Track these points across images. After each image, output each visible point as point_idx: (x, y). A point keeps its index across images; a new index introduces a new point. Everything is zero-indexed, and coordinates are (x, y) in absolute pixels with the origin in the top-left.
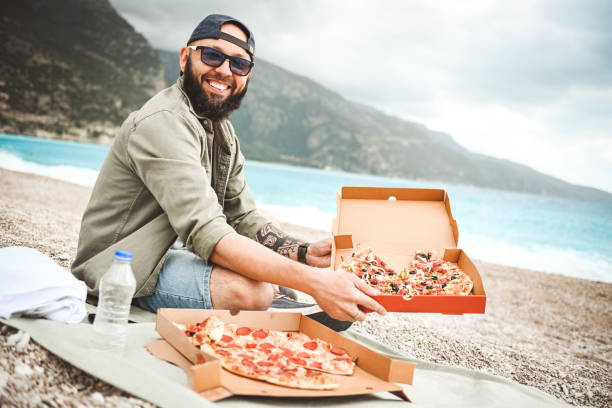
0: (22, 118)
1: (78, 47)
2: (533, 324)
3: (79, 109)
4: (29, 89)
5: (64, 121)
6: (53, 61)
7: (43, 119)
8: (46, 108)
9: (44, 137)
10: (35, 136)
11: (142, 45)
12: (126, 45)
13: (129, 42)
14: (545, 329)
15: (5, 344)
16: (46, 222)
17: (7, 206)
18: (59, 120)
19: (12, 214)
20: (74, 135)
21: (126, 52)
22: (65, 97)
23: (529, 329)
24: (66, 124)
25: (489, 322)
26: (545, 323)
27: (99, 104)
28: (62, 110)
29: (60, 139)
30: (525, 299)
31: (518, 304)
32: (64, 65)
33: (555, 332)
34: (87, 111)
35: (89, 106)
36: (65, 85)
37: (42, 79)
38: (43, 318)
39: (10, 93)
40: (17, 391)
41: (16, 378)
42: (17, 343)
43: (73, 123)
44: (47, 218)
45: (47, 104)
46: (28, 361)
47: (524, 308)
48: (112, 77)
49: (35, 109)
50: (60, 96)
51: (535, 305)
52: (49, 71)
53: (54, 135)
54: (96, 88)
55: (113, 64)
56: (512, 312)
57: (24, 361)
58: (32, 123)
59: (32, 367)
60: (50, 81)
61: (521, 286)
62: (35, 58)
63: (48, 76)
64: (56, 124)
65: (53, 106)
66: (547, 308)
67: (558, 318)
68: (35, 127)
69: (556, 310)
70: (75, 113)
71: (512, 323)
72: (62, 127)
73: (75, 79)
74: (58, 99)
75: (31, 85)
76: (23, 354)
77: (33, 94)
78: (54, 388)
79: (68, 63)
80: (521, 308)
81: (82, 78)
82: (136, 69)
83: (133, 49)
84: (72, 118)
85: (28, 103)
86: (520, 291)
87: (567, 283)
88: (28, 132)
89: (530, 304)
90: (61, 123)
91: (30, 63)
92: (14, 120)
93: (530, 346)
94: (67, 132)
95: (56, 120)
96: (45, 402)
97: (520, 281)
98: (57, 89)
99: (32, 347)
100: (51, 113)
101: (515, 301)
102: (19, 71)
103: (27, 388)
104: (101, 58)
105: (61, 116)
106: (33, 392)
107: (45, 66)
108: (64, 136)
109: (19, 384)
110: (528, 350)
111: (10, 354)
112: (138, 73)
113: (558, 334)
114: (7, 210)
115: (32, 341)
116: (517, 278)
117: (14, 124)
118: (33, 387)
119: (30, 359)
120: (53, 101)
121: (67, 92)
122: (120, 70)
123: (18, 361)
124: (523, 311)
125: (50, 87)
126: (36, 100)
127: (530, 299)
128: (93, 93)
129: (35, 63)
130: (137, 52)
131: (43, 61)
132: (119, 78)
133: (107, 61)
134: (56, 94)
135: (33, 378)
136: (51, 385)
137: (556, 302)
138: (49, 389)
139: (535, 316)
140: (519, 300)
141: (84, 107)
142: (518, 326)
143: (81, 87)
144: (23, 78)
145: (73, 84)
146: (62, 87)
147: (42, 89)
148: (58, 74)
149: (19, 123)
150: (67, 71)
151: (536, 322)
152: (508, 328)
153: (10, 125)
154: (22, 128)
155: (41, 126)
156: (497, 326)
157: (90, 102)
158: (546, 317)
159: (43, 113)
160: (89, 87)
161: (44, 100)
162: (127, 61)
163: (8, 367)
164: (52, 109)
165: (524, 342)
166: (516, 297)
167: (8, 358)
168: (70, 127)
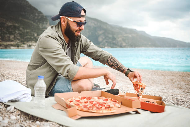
0: (5, 43)
1: (20, 18)
2: (179, 89)
3: (23, 38)
4: (7, 34)
5: (19, 43)
6: (13, 24)
7: (12, 43)
8: (13, 39)
9: (13, 49)
10: (11, 49)
11: (41, 15)
12: (36, 15)
13: (37, 15)
14: (183, 90)
15: (6, 110)
18: (18, 43)
19: (5, 73)
20: (23, 47)
21: (36, 18)
22: (18, 35)
23: (178, 91)
24: (20, 44)
25: (165, 90)
26: (183, 88)
27: (29, 36)
28: (18, 39)
29: (19, 49)
30: (175, 81)
31: (173, 83)
32: (17, 25)
33: (187, 91)
34: (26, 38)
35: (27, 37)
36: (18, 31)
37: (10, 30)
38: (18, 101)
39: (1, 36)
40: (12, 124)
41: (11, 120)
42: (10, 109)
43: (22, 43)
44: (17, 73)
45: (13, 38)
47: (176, 84)
48: (33, 26)
49: (9, 40)
50: (17, 35)
51: (179, 83)
52: (12, 27)
53: (16, 48)
54: (28, 31)
55: (32, 22)
56: (172, 86)
57: (13, 115)
58: (9, 45)
59: (16, 116)
60: (13, 30)
61: (173, 77)
62: (7, 24)
63: (12, 29)
64: (17, 44)
65: (15, 38)
66: (183, 83)
67: (187, 86)
68: (10, 46)
69: (186, 83)
70: (22, 40)
71: (172, 89)
72: (19, 45)
73: (21, 29)
74: (16, 36)
75: (7, 33)
76: (12, 113)
77: (8, 35)
79: (18, 24)
80: (174, 84)
81: (23, 28)
82: (40, 23)
83: (38, 16)
84: (22, 41)
85: (7, 39)
86: (173, 79)
87: (189, 74)
88: (8, 48)
89: (177, 82)
90: (18, 44)
91: (6, 25)
92: (3, 44)
94: (20, 46)
95: (16, 43)
96: (21, 126)
97: (173, 76)
98: (16, 33)
99: (15, 110)
100: (14, 41)
101: (172, 82)
102: (3, 28)
103: (15, 123)
104: (28, 21)
105: (18, 41)
107: (11, 26)
108: (20, 47)
111: (8, 113)
112: (41, 24)
113: (188, 91)
114: (4, 71)
115: (15, 108)
116: (172, 75)
117: (3, 46)
118: (17, 122)
119: (15, 114)
120: (15, 37)
121: (19, 33)
122: (35, 24)
123: (11, 115)
124: (175, 85)
125: (13, 32)
126: (9, 37)
127: (177, 81)
128: (27, 33)
129: (7, 25)
130: (40, 17)
131: (10, 24)
132: (35, 27)
133: (30, 22)
134: (15, 34)
135: (17, 120)
136: (23, 121)
137: (186, 81)
139: (179, 86)
140: (173, 82)
141: (25, 37)
142: (174, 90)
143: (23, 31)
144: (4, 30)
145: (20, 30)
146: (17, 32)
147: (11, 33)
148: (15, 28)
149: (5, 45)
150: (18, 26)
151: (180, 88)
152: (171, 91)
153: (2, 46)
154: (6, 47)
155: (12, 45)
156: (167, 91)
157: (27, 35)
158: (183, 86)
159: (12, 41)
160: (25, 31)
161: (12, 37)
162: (37, 21)
163: (8, 117)
164: (15, 39)
166: (173, 81)
168: (21, 44)
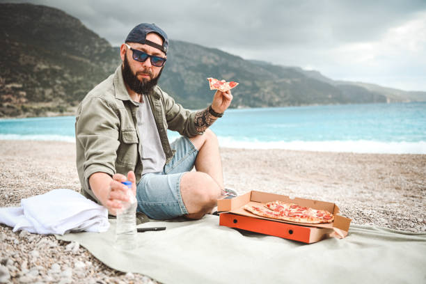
0: (36, 106)
1: (65, 54)
2: (395, 190)
3: (72, 95)
4: (38, 87)
5: (64, 103)
6: (50, 66)
7: (50, 105)
8: (50, 97)
9: (52, 116)
10: (46, 116)
11: (105, 45)
12: (95, 48)
13: (97, 45)
14: (403, 192)
15: (65, 251)
16: (68, 171)
17: (41, 165)
18: (60, 103)
19: (46, 170)
20: (70, 111)
21: (96, 52)
22: (61, 88)
23: (392, 193)
24: (65, 105)
25: (365, 193)
26: (403, 188)
27: (84, 89)
28: (61, 96)
29: (63, 116)
30: (387, 174)
31: (382, 178)
32: (57, 67)
33: (410, 193)
34: (76, 94)
35: (78, 91)
36: (60, 80)
37: (45, 79)
38: (84, 231)
39: (27, 91)
40: (79, 278)
41: (76, 270)
42: (72, 249)
43: (69, 104)
44: (67, 168)
45: (51, 94)
46: (81, 259)
47: (387, 179)
48: (89, 70)
49: (44, 99)
50: (58, 88)
51: (394, 177)
52: (49, 72)
53: (58, 113)
54: (80, 78)
55: (89, 61)
56: (379, 184)
57: (79, 259)
58: (43, 108)
59: (85, 262)
60: (50, 79)
61: (382, 166)
62: (39, 66)
63: (48, 76)
64: (58, 107)
65: (55, 94)
66: (403, 178)
67: (411, 184)
68: (45, 111)
69: (409, 178)
70: (70, 97)
71: (381, 192)
72: (62, 107)
73: (66, 75)
74: (57, 90)
75: (39, 84)
76: (77, 255)
77: (41, 89)
78: (100, 273)
79: (60, 66)
80: (385, 180)
81: (71, 74)
82: (104, 62)
83: (100, 50)
84: (68, 101)
85: (38, 96)
86: (382, 169)
87: (414, 159)
88: (41, 114)
89: (391, 177)
90: (61, 105)
91: (36, 70)
92: (31, 108)
93: (395, 205)
94: (66, 111)
95: (57, 104)
96: (98, 282)
97: (381, 163)
98: (55, 84)
99: (82, 250)
100: (54, 100)
101: (380, 176)
102: (30, 76)
103: (84, 275)
104: (80, 59)
105: (61, 101)
106: (88, 278)
107: (45, 70)
108: (65, 113)
109: (79, 273)
110: (394, 207)
111: (70, 256)
112: (106, 64)
113: (413, 194)
114: (41, 167)
115: (81, 247)
116: (379, 161)
117: (31, 110)
118: (88, 274)
119: (82, 258)
120: (54, 92)
121: (62, 85)
122: (93, 64)
123: (75, 259)
124: (387, 182)
125: (50, 83)
126: (43, 93)
127: (390, 173)
128: (79, 82)
129: (39, 69)
130: (103, 50)
131: (43, 67)
132: (94, 70)
133: (84, 60)
134: (56, 87)
135: (86, 269)
136: (98, 272)
137: (408, 173)
138: (98, 274)
139: (395, 184)
140: (383, 175)
141: (75, 93)
142: (385, 193)
143: (70, 80)
144: (33, 80)
145: (65, 79)
146: (58, 82)
147: (46, 85)
148: (55, 73)
149: (35, 109)
150: (60, 70)
151: (397, 188)
152: (378, 195)
153: (30, 112)
154: (38, 113)
155: (49, 109)
156: (370, 195)
157: (78, 88)
158: (403, 184)
159: (50, 100)
160: (75, 79)
161: (48, 92)
162: (97, 58)
163: (70, 264)
164: (54, 97)
165: (391, 203)
166: (381, 174)
167: (69, 259)
168: (67, 107)
